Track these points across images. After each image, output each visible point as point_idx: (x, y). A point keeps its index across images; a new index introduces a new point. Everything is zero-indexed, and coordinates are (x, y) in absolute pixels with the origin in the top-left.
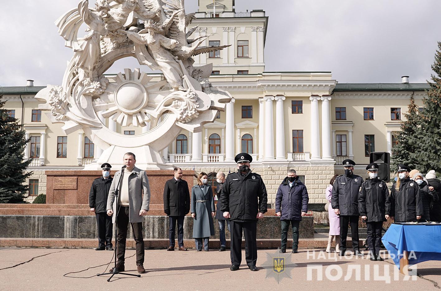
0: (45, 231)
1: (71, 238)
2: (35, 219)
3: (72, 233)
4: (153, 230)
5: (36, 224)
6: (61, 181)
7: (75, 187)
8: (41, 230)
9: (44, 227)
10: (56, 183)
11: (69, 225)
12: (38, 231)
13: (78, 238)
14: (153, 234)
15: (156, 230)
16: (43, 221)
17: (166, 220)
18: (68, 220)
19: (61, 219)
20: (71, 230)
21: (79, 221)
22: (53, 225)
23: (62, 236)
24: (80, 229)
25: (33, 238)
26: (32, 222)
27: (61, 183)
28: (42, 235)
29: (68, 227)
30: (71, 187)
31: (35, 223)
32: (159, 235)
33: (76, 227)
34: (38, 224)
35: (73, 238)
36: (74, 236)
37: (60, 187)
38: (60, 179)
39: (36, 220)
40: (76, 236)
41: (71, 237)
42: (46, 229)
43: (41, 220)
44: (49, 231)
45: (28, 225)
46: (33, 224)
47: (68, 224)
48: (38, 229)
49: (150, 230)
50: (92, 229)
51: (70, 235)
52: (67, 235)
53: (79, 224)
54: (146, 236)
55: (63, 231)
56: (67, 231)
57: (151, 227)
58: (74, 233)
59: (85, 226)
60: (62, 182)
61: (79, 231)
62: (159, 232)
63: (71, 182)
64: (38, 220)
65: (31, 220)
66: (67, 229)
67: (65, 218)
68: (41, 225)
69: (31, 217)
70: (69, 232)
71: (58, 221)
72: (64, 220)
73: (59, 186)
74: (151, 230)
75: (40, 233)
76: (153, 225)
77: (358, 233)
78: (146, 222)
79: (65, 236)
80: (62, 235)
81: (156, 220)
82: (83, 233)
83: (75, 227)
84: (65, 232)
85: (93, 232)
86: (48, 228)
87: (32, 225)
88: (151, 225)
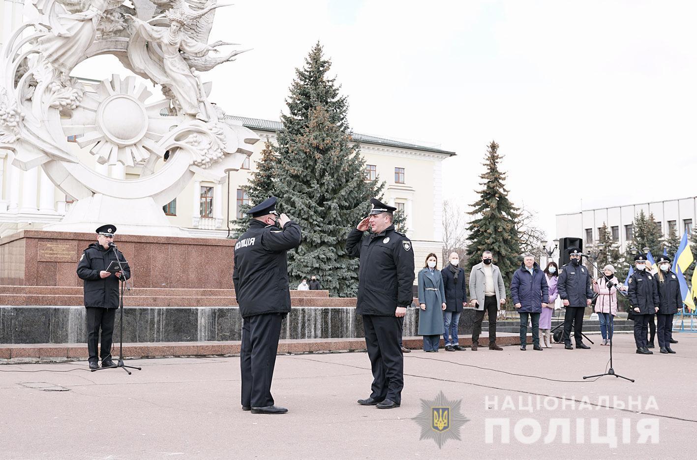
0: (169, 330)
1: (208, 340)
2: (154, 313)
3: (209, 333)
4: (315, 326)
5: (156, 320)
6: (51, 247)
7: (74, 259)
8: (164, 329)
9: (167, 325)
10: (43, 252)
11: (205, 321)
12: (158, 332)
13: (218, 340)
14: (315, 331)
15: (319, 326)
16: (167, 316)
17: (330, 313)
18: (203, 314)
19: (193, 312)
20: (208, 328)
21: (219, 315)
22: (180, 322)
23: (194, 339)
24: (220, 327)
25: (152, 343)
26: (149, 317)
27: (51, 252)
28: (164, 336)
29: (203, 323)
30: (68, 258)
31: (154, 318)
32: (322, 334)
33: (215, 325)
34: (159, 321)
35: (210, 340)
36: (212, 338)
37: (50, 258)
38: (49, 245)
39: (156, 314)
40: (215, 337)
41: (207, 338)
42: (171, 328)
43: (163, 314)
44: (175, 331)
45: (142, 323)
46: (151, 321)
47: (203, 320)
48: (159, 328)
49: (311, 327)
50: (237, 326)
51: (205, 337)
52: (202, 337)
53: (218, 319)
54: (307, 335)
55: (196, 331)
56: (202, 331)
57: (312, 322)
58: (211, 333)
59: (227, 323)
60: (53, 250)
61: (218, 330)
62: (322, 330)
63: (68, 250)
64: (159, 314)
65: (147, 314)
66: (202, 328)
67: (199, 311)
68: (162, 322)
69: (148, 309)
70: (205, 331)
71: (189, 316)
72: (197, 313)
73: (47, 257)
74: (313, 326)
75: (161, 334)
76: (315, 319)
77: (582, 325)
78: (307, 316)
79: (199, 337)
80: (195, 336)
81: (319, 313)
82: (225, 332)
83: (213, 324)
84: (199, 332)
85: (238, 332)
86: (174, 327)
87: (149, 322)
88: (313, 319)
